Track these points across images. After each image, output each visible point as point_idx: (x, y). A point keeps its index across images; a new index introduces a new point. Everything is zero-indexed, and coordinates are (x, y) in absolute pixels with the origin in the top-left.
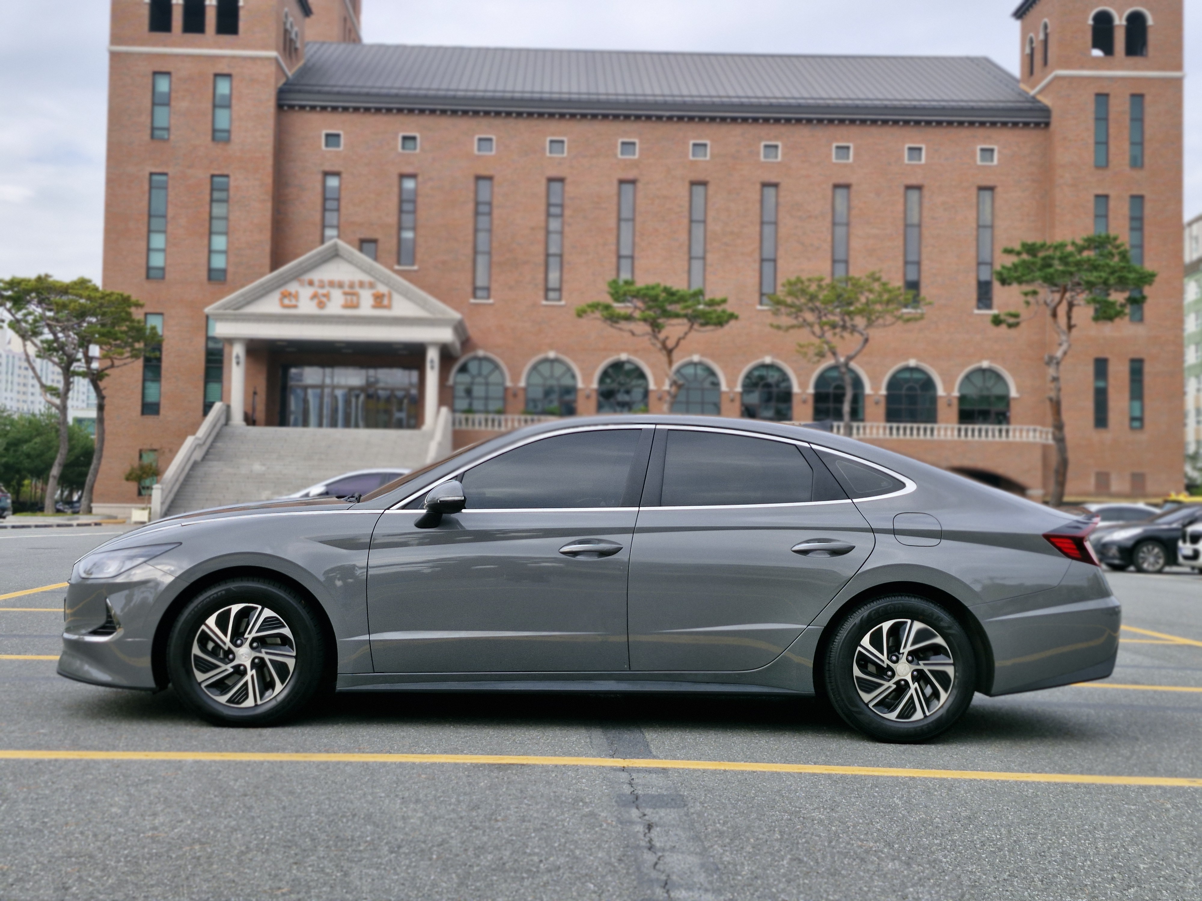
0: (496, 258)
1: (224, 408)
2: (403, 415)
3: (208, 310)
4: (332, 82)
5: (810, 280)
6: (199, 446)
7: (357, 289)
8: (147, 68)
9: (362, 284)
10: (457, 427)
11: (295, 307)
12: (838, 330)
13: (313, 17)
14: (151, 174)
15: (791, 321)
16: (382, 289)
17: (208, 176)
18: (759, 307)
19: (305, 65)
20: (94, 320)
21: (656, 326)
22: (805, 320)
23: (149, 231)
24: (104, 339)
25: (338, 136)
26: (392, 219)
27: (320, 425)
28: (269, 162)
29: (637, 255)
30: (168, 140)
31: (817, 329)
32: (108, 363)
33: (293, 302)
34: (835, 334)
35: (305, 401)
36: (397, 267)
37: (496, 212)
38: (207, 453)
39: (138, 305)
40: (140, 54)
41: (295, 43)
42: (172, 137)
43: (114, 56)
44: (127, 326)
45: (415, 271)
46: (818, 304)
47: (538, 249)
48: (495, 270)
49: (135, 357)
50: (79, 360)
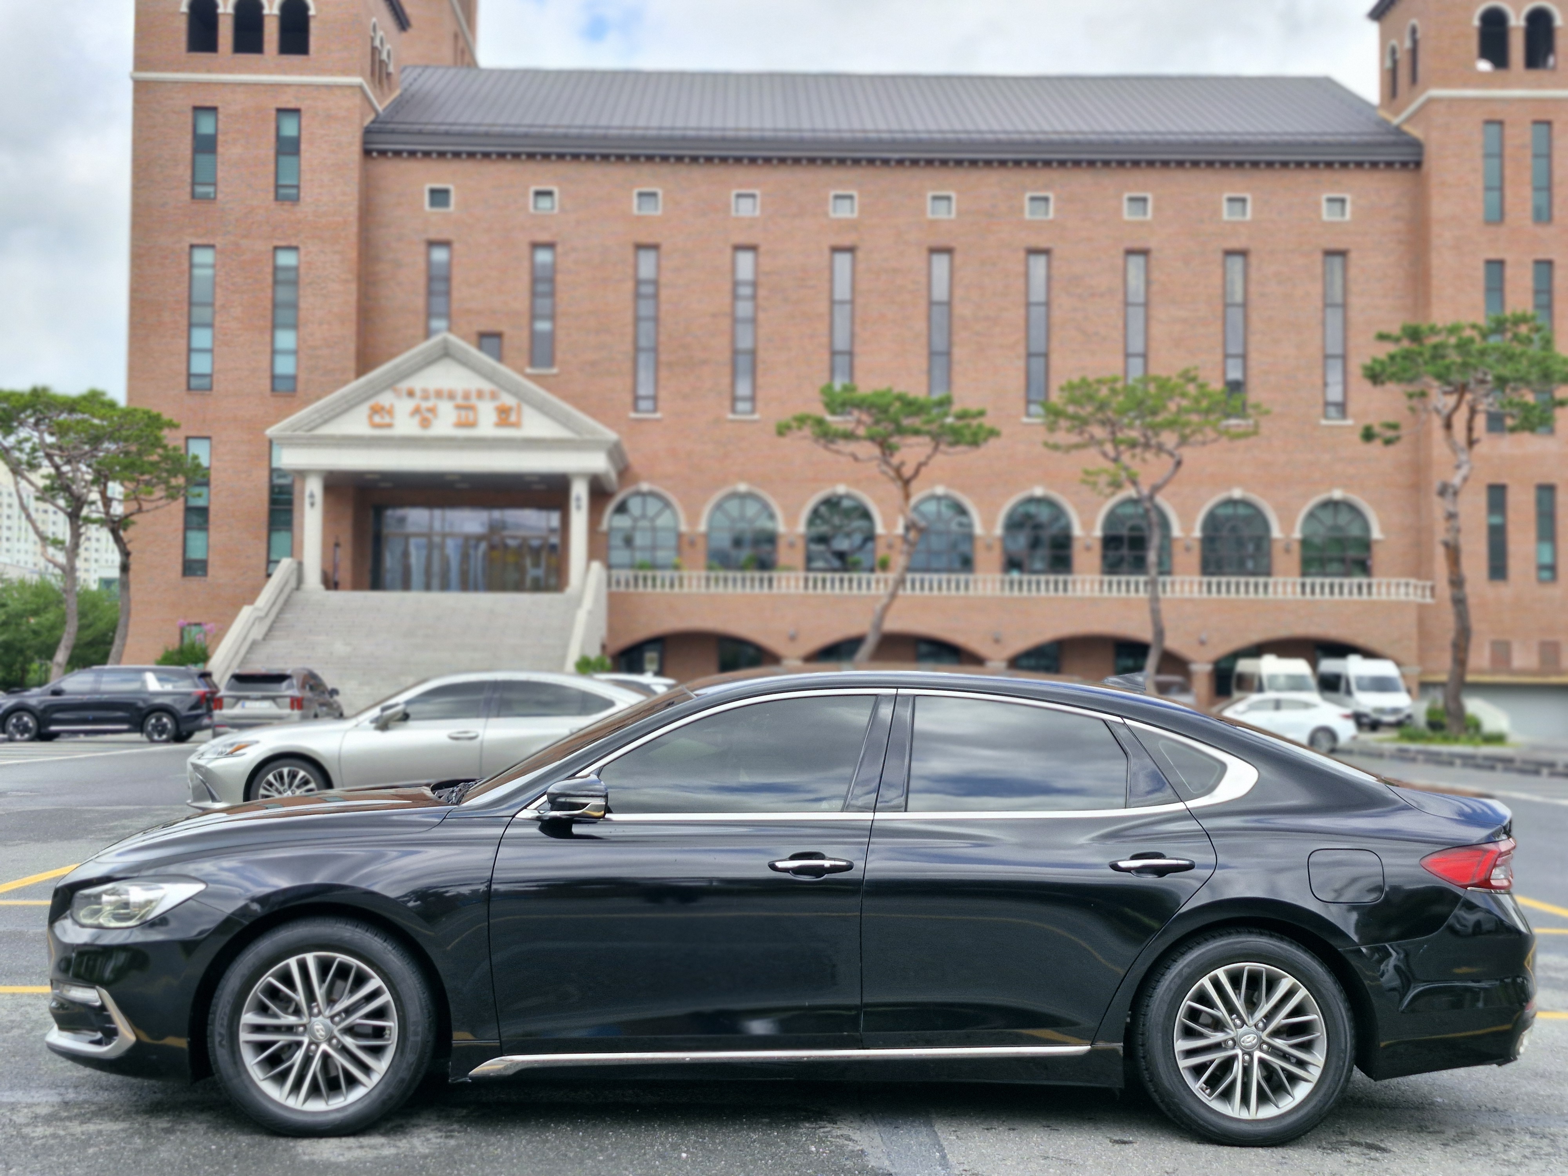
0: (664, 358)
1: (295, 566)
2: (540, 572)
3: (271, 432)
4: (438, 119)
5: (1100, 382)
6: (260, 619)
7: (474, 401)
8: (184, 102)
9: (480, 395)
10: (614, 588)
11: (389, 426)
12: (1138, 451)
13: (411, 32)
14: (192, 246)
15: (1074, 439)
16: (508, 400)
17: (270, 248)
18: (1026, 420)
19: (401, 95)
20: (113, 447)
21: (886, 447)
22: (1092, 437)
23: (190, 326)
24: (127, 474)
25: (446, 192)
26: (522, 303)
27: (428, 587)
28: (354, 229)
29: (858, 349)
30: (215, 198)
31: (1109, 448)
32: (134, 506)
33: (387, 420)
34: (1134, 456)
35: (406, 554)
36: (529, 370)
37: (664, 294)
38: (271, 629)
39: (172, 425)
40: (176, 83)
41: (387, 65)
42: (220, 196)
43: (140, 87)
44: (160, 456)
45: (555, 376)
46: (1110, 414)
47: (722, 343)
48: (664, 373)
49: (173, 498)
50: (93, 503)
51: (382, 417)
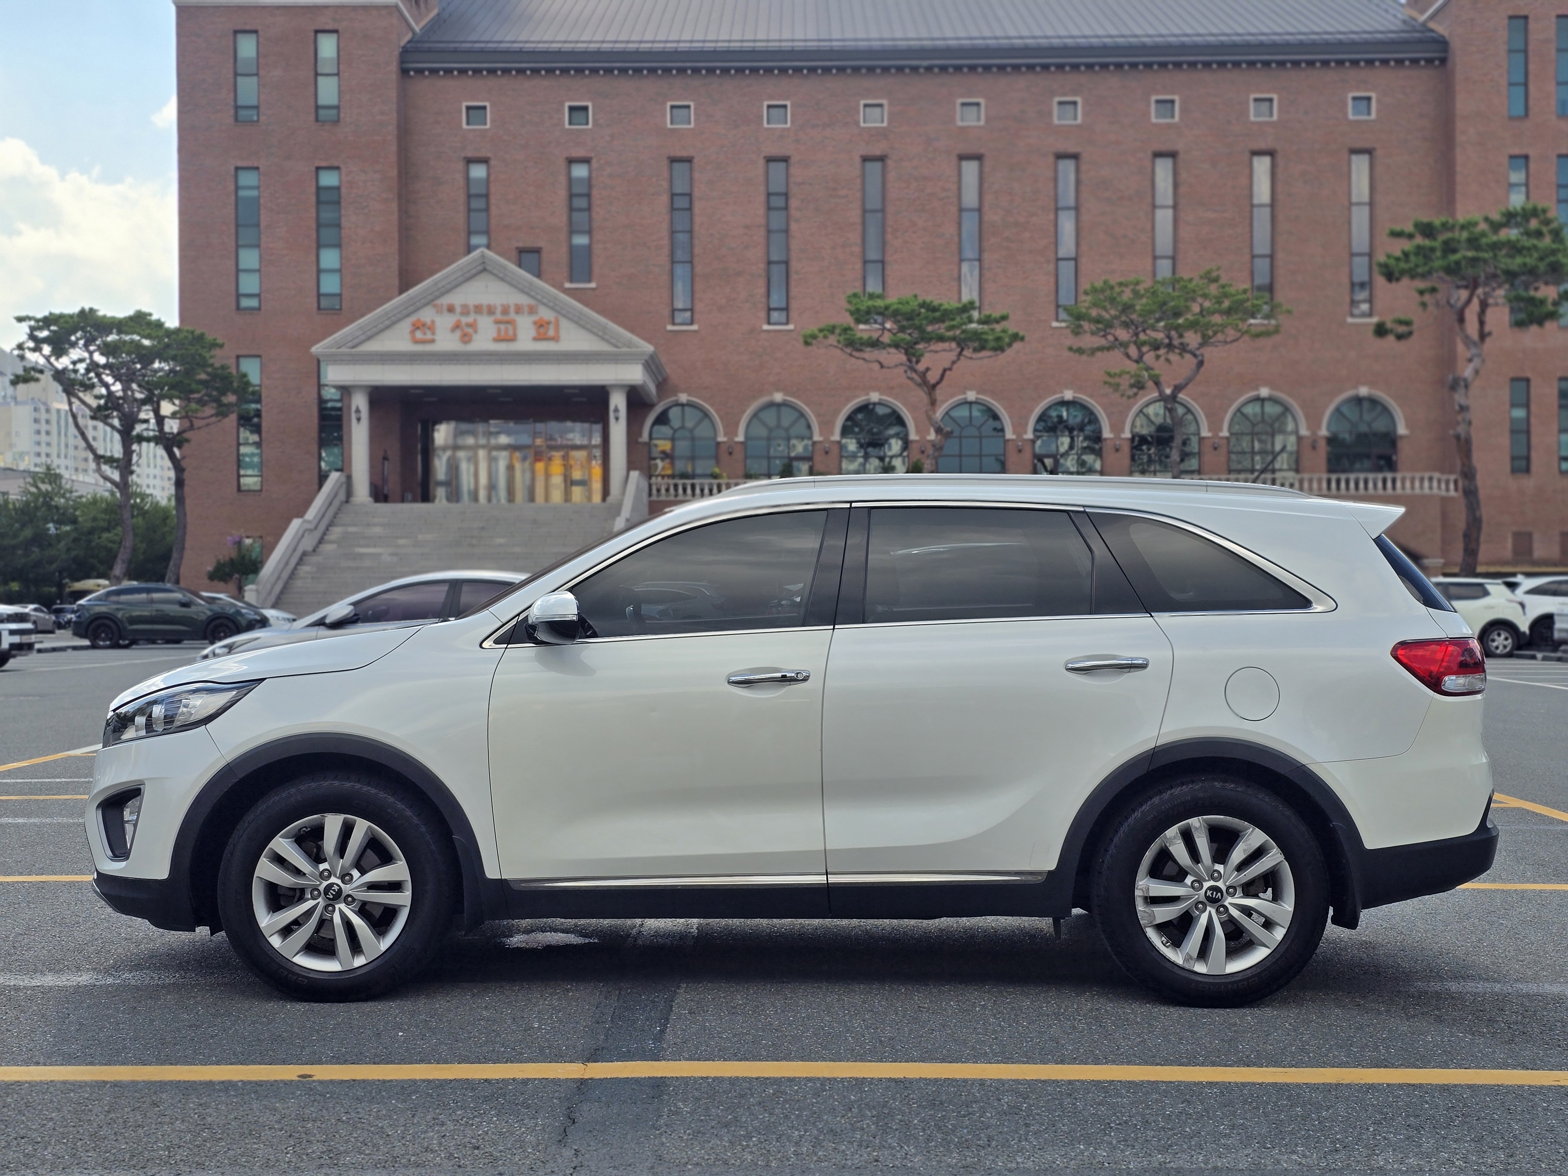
0: (698, 269)
1: (344, 479)
3: (314, 349)
4: (474, 37)
5: (1121, 284)
6: (309, 532)
7: (512, 315)
8: (225, 27)
9: (518, 310)
10: (654, 498)
11: (432, 341)
12: (1162, 351)
14: (237, 169)
15: (1098, 341)
16: (546, 314)
17: (313, 168)
18: (1055, 324)
19: (438, 15)
21: (912, 354)
22: (1116, 339)
23: (237, 246)
24: (178, 393)
25: (483, 109)
26: (560, 219)
28: (393, 148)
29: (888, 259)
30: (257, 122)
31: (1133, 351)
32: (187, 423)
33: (429, 336)
34: (1158, 357)
35: (455, 468)
36: (568, 285)
37: (698, 206)
38: (321, 541)
39: (218, 345)
42: (262, 119)
43: (183, 12)
44: (208, 374)
45: (592, 290)
46: (1134, 317)
47: (756, 254)
48: (698, 286)
49: (224, 415)
50: (146, 421)
51: (425, 334)
